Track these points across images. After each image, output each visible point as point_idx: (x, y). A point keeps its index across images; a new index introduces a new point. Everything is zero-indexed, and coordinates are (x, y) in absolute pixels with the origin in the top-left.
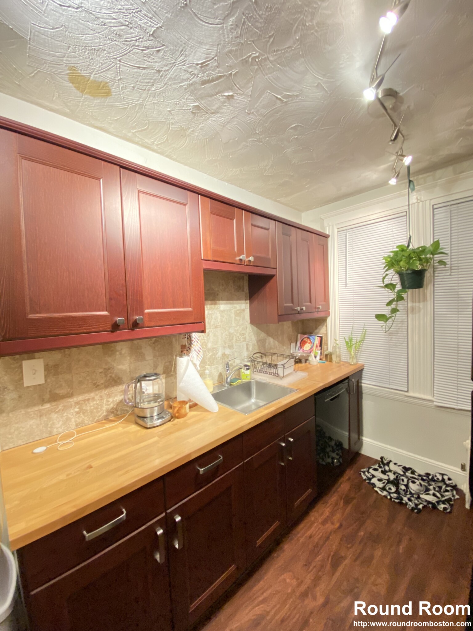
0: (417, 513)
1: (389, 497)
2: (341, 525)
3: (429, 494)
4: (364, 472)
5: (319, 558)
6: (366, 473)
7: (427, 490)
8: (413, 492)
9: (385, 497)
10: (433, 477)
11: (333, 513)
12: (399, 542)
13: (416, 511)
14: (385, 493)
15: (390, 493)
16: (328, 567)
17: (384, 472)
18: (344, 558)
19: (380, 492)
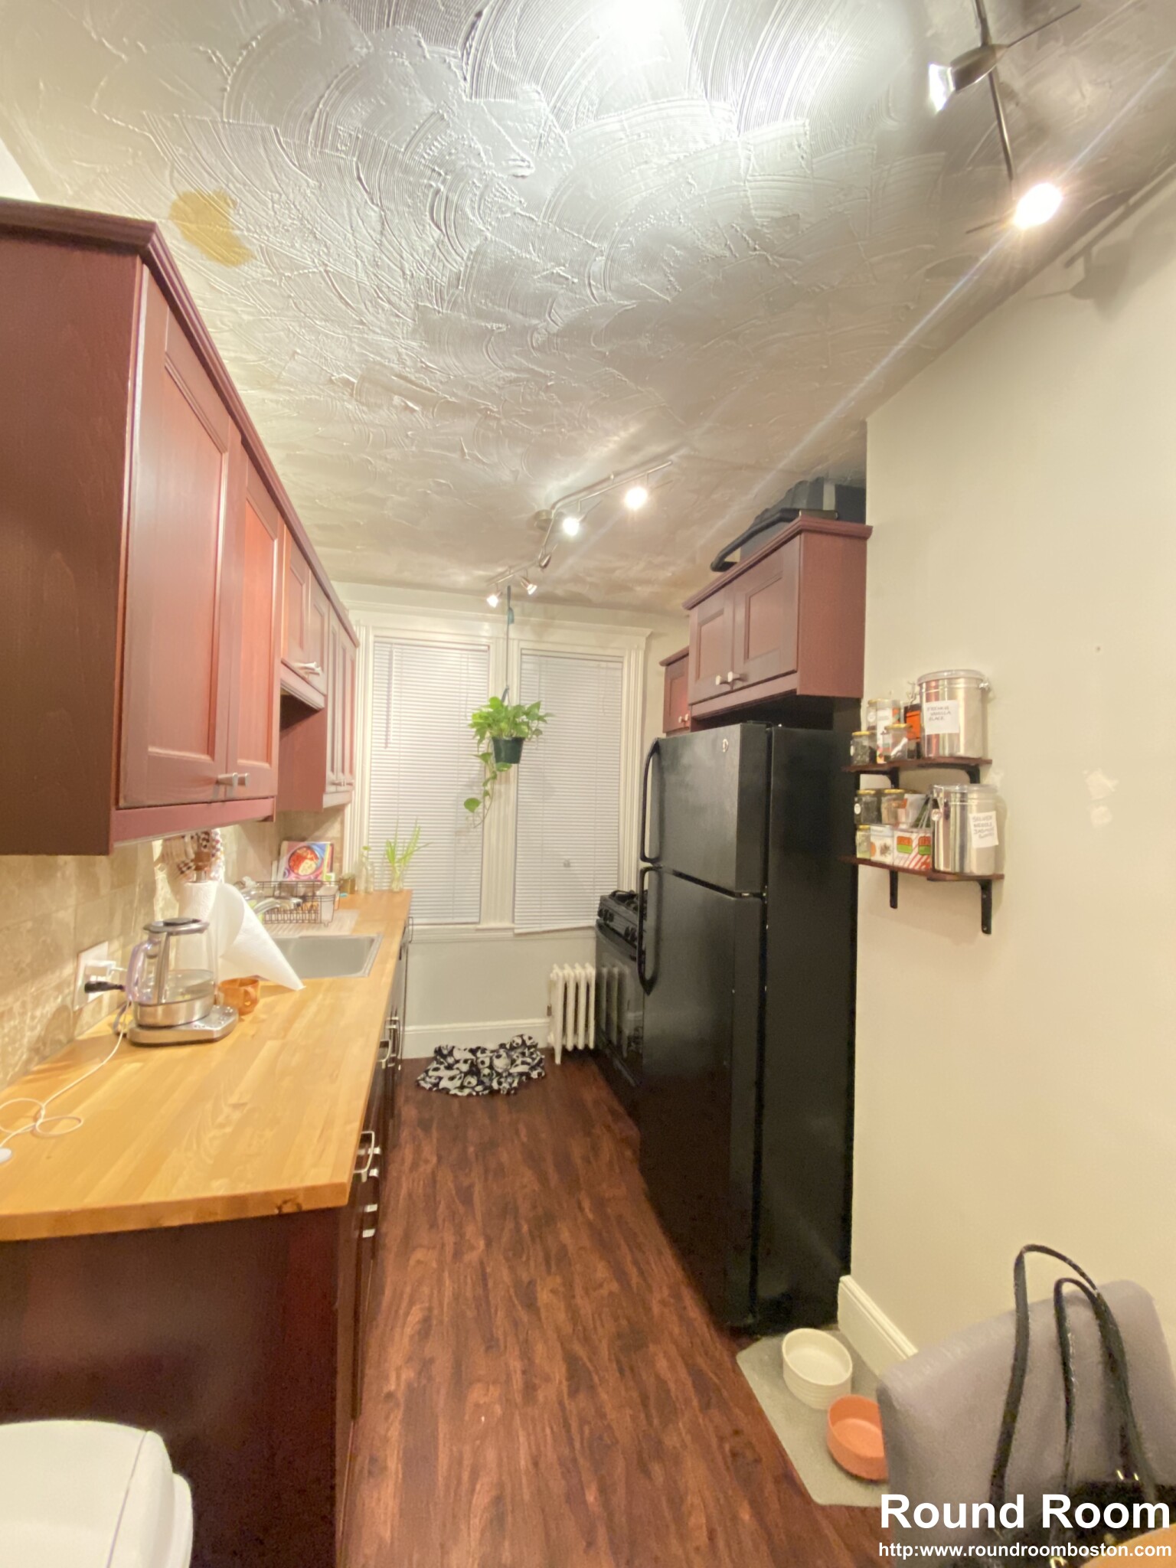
0: (515, 1094)
1: (474, 1094)
2: (440, 1158)
3: (517, 1066)
4: (424, 1079)
5: (442, 1207)
6: (428, 1079)
7: (513, 1062)
8: (500, 1071)
9: (470, 1095)
10: (511, 1045)
11: (418, 1151)
12: (517, 1132)
13: (513, 1092)
14: (466, 1092)
15: (473, 1088)
16: (461, 1209)
17: (449, 1067)
18: (471, 1186)
19: (459, 1094)
